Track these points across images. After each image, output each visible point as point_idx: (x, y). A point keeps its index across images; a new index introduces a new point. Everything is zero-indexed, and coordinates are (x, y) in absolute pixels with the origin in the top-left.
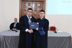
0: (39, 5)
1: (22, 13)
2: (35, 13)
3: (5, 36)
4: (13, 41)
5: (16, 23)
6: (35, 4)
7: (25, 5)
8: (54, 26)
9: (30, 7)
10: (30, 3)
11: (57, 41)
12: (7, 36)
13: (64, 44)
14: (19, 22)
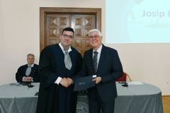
0: (87, 22)
1: (45, 42)
2: (78, 42)
5: (32, 66)
6: (78, 19)
7: (54, 22)
10: (65, 18)
12: (5, 99)
14: (38, 64)
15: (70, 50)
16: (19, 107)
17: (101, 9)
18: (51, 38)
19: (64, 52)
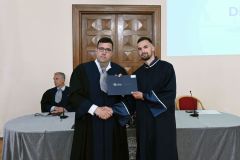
0: (140, 25)
1: (81, 54)
2: (127, 54)
3: (25, 134)
4: (52, 151)
5: (63, 89)
6: (127, 22)
7: (93, 25)
8: (189, 95)
9: (109, 33)
10: (109, 20)
11: (198, 144)
12: (31, 134)
13: (221, 152)
15: (109, 67)
16: (50, 145)
17: (160, 7)
18: (88, 49)
19: (100, 70)
